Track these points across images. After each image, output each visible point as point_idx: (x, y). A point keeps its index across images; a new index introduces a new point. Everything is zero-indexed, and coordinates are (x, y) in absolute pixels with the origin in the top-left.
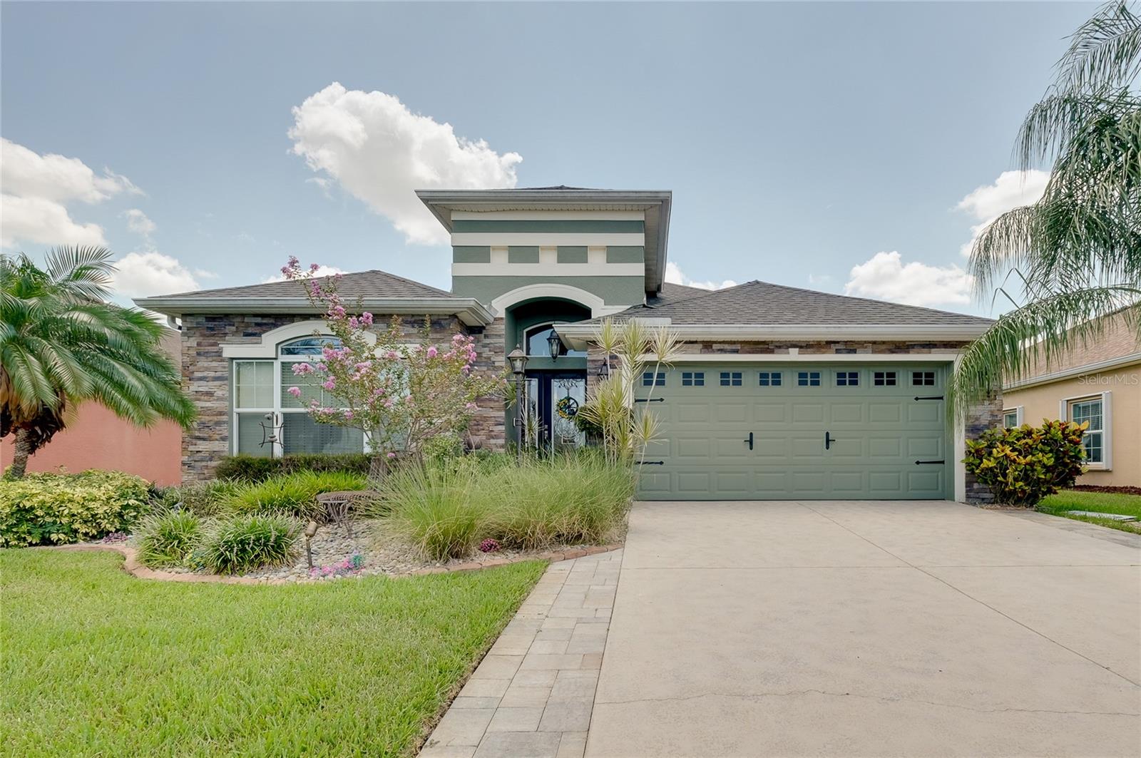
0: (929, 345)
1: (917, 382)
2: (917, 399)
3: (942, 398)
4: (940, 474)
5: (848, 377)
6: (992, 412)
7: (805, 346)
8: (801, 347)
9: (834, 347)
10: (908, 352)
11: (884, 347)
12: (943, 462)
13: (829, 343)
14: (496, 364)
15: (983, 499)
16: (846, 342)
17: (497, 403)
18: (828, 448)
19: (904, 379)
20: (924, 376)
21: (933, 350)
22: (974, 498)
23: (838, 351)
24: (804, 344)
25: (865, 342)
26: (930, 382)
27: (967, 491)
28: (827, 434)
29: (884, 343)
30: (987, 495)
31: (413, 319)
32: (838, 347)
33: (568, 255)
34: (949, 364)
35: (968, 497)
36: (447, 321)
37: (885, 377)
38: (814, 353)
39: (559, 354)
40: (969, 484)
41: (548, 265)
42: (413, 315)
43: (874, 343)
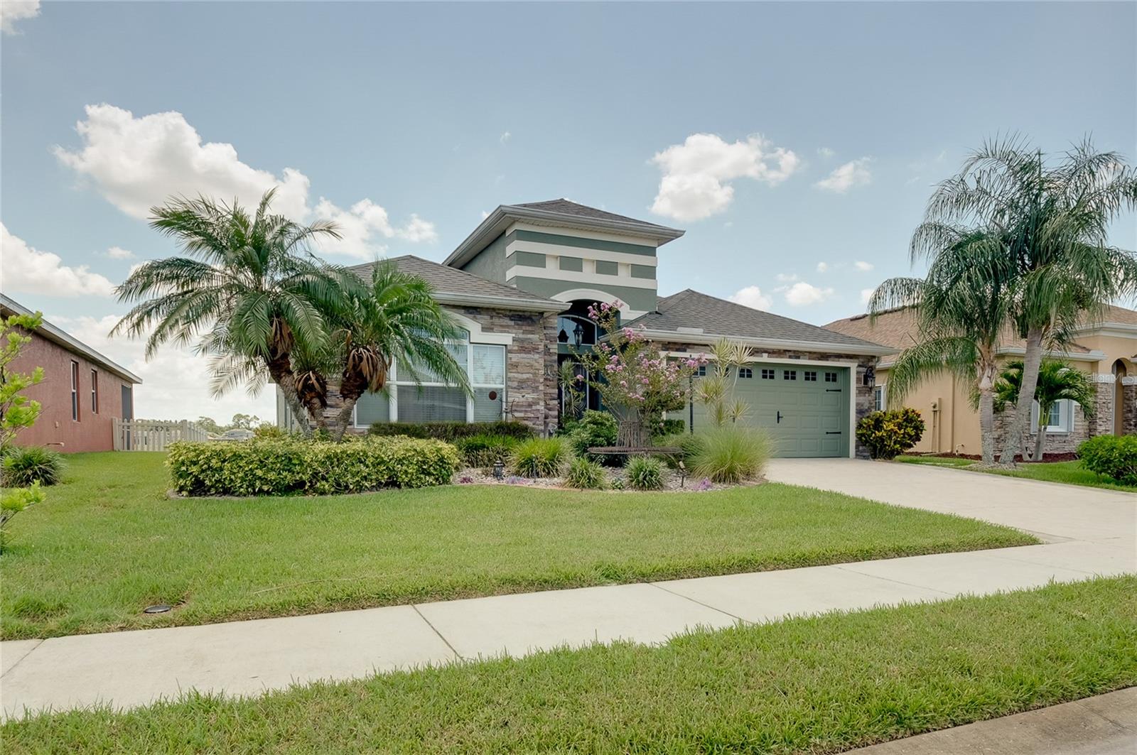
0: (839, 356)
1: (828, 380)
2: (827, 391)
3: (840, 391)
4: (838, 441)
5: (790, 374)
6: (870, 401)
7: (772, 352)
8: (769, 353)
9: (788, 354)
10: (828, 360)
11: (815, 356)
12: (840, 433)
13: (785, 351)
14: (551, 351)
15: (864, 456)
16: (794, 351)
17: (552, 382)
18: (778, 422)
19: (821, 377)
20: (832, 375)
21: (841, 359)
22: (859, 455)
23: (790, 357)
24: (771, 351)
25: (806, 352)
26: (834, 380)
27: (856, 452)
28: (778, 412)
29: (815, 353)
30: (865, 454)
31: (511, 314)
32: (791, 354)
33: (606, 268)
34: (846, 370)
35: (857, 455)
36: (538, 318)
37: (811, 375)
38: (777, 357)
39: (583, 342)
40: (857, 447)
41: (588, 274)
42: (510, 311)
43: (810, 353)
